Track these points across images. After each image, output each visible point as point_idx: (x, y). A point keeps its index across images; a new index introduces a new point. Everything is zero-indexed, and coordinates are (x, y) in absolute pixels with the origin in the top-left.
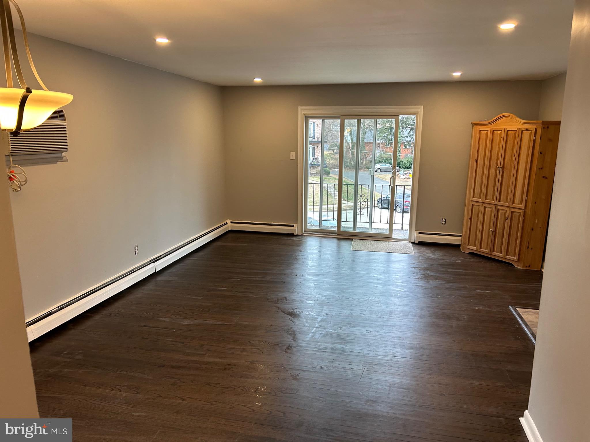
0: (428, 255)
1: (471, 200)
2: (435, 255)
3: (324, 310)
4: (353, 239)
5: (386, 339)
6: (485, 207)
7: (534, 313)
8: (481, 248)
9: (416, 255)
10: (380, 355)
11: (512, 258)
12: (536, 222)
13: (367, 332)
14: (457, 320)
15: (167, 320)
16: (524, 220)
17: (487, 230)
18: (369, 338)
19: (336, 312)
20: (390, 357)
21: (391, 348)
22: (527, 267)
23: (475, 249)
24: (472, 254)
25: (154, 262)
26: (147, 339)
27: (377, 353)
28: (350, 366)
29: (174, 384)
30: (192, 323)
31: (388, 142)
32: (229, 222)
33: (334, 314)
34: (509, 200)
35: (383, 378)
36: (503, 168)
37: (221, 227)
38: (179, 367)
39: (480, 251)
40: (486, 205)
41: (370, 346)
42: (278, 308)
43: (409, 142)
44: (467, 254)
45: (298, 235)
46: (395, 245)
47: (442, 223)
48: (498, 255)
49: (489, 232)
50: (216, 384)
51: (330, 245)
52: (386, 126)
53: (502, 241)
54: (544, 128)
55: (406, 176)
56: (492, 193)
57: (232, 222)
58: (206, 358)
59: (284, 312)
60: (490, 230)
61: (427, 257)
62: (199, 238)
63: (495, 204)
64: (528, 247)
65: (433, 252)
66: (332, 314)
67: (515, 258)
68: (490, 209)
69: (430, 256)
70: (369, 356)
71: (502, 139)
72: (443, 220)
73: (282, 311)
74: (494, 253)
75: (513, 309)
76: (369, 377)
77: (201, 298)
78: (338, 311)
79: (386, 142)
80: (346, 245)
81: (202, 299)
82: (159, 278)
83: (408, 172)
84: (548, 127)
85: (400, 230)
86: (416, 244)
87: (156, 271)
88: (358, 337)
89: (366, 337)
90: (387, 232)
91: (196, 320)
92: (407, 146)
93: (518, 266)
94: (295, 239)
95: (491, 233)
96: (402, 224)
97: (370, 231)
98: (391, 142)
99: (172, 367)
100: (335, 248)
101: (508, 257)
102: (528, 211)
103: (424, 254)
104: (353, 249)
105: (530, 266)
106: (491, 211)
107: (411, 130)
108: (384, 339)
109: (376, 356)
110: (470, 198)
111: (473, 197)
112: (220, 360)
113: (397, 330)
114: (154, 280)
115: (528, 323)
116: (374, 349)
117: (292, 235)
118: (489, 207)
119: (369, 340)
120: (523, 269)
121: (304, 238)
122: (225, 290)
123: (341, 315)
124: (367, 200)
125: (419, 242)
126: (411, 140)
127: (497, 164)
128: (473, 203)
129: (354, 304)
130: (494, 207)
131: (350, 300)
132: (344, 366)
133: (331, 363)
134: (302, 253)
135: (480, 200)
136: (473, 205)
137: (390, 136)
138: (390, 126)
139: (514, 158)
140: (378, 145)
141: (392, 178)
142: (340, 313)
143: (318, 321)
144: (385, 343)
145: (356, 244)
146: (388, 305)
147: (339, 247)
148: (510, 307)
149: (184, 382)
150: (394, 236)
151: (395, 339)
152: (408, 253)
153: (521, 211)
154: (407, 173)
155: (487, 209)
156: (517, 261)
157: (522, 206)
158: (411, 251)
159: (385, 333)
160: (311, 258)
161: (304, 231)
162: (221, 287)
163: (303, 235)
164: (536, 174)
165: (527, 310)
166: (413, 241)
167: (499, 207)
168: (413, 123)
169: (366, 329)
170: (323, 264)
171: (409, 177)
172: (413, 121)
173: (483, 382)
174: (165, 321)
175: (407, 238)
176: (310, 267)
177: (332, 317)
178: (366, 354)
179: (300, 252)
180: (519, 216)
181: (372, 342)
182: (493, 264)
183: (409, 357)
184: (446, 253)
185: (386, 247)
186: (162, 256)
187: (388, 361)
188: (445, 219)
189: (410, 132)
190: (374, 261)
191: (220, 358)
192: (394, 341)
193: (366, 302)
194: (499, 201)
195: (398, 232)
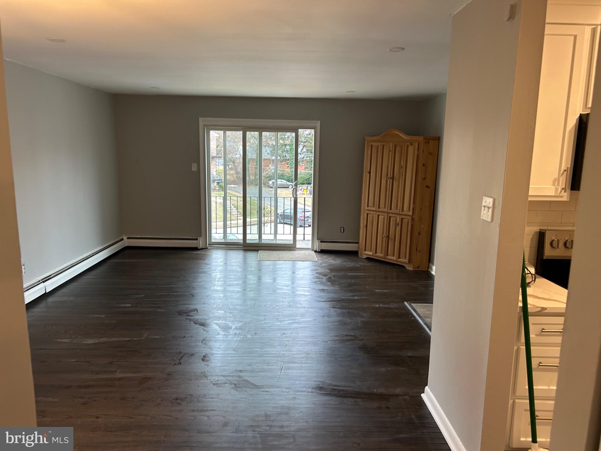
0: (330, 261)
1: (366, 209)
2: (336, 261)
3: (237, 318)
4: (259, 250)
5: (300, 339)
6: (378, 216)
7: (425, 306)
8: (376, 253)
9: (320, 262)
10: (295, 354)
11: (404, 260)
12: (422, 227)
13: (281, 334)
14: (361, 317)
15: (68, 341)
16: (412, 226)
17: (381, 237)
18: (284, 339)
19: (249, 319)
20: (304, 355)
21: (305, 347)
22: (416, 268)
23: (371, 254)
24: (369, 259)
25: (44, 282)
26: (46, 362)
27: (292, 352)
28: (269, 367)
29: (84, 404)
30: (96, 341)
31: (282, 158)
32: (125, 238)
33: (248, 321)
34: (398, 208)
35: (301, 374)
36: (393, 178)
37: (117, 243)
38: (88, 387)
39: (375, 255)
40: (379, 213)
41: (285, 347)
42: (190, 320)
43: (302, 159)
44: (364, 259)
45: (202, 249)
46: (299, 254)
47: (341, 232)
48: (392, 258)
49: (383, 238)
50: (133, 398)
51: (237, 256)
52: (280, 142)
53: (394, 246)
54: (425, 143)
55: (301, 192)
56: (384, 202)
57: (128, 238)
58: (117, 374)
59: (196, 324)
60: (384, 236)
61: (329, 263)
62: (93, 256)
63: (387, 211)
64: (417, 250)
65: (334, 259)
66: (246, 321)
67: (406, 260)
68: (383, 217)
69: (332, 263)
70: (285, 356)
71: (391, 153)
72: (342, 229)
73: (194, 323)
74: (388, 257)
75: (408, 304)
76: (288, 374)
77: (103, 316)
78: (251, 318)
79: (281, 158)
80: (252, 257)
81: (105, 317)
82: (50, 300)
83: (302, 187)
84: (428, 142)
85: (302, 240)
86: (319, 252)
87: (47, 292)
88: (273, 340)
89: (281, 339)
90: (292, 242)
91: (101, 338)
92: (301, 163)
93: (409, 267)
94: (199, 252)
95: (384, 238)
96: (304, 234)
97: (275, 241)
98: (285, 158)
99: (80, 387)
100: (242, 259)
101: (400, 260)
102: (416, 218)
103: (326, 261)
104: (260, 260)
105: (418, 267)
106: (384, 218)
107: (304, 147)
108: (297, 339)
109: (292, 356)
110: (365, 207)
111: (368, 206)
112: (134, 375)
113: (309, 330)
114: (45, 301)
115: (422, 315)
116: (289, 349)
117: (196, 249)
118: (382, 215)
119: (284, 341)
120: (413, 270)
121: (209, 251)
122: (129, 307)
123: (255, 321)
124: (270, 212)
125: (321, 250)
126: (304, 157)
127: (387, 175)
128: (368, 212)
129: (267, 310)
130: (386, 214)
131: (262, 307)
132: (262, 368)
133: (249, 366)
134: (209, 266)
135: (374, 209)
136: (368, 214)
137: (284, 153)
138: (284, 143)
139: (402, 170)
140: (273, 161)
141: (294, 189)
142: (254, 319)
143: (233, 329)
144: (299, 342)
145: (262, 254)
146: (298, 309)
147: (245, 259)
148: (405, 303)
149: (96, 400)
150: (298, 246)
151: (307, 339)
152: (312, 260)
153: (409, 218)
154: (302, 189)
155: (380, 217)
156: (408, 262)
157: (411, 213)
158: (314, 258)
159: (298, 333)
160: (218, 270)
161: (209, 245)
162: (124, 304)
163: (207, 248)
164: (420, 184)
165: (420, 304)
166: (315, 249)
167: (390, 215)
168: (305, 141)
169: (280, 332)
170: (231, 275)
171: (303, 192)
172: (305, 139)
173: (389, 368)
174: (64, 342)
175: (310, 247)
176: (218, 278)
177: (246, 324)
178: (282, 354)
179: (206, 265)
180: (408, 221)
181: (286, 343)
182: (388, 267)
183: (321, 353)
184: (346, 259)
185: (291, 256)
186: (52, 276)
187: (303, 358)
188: (343, 228)
189: (303, 149)
190: (281, 269)
191: (133, 373)
192: (307, 340)
193: (277, 308)
194: (391, 209)
195: (301, 242)
